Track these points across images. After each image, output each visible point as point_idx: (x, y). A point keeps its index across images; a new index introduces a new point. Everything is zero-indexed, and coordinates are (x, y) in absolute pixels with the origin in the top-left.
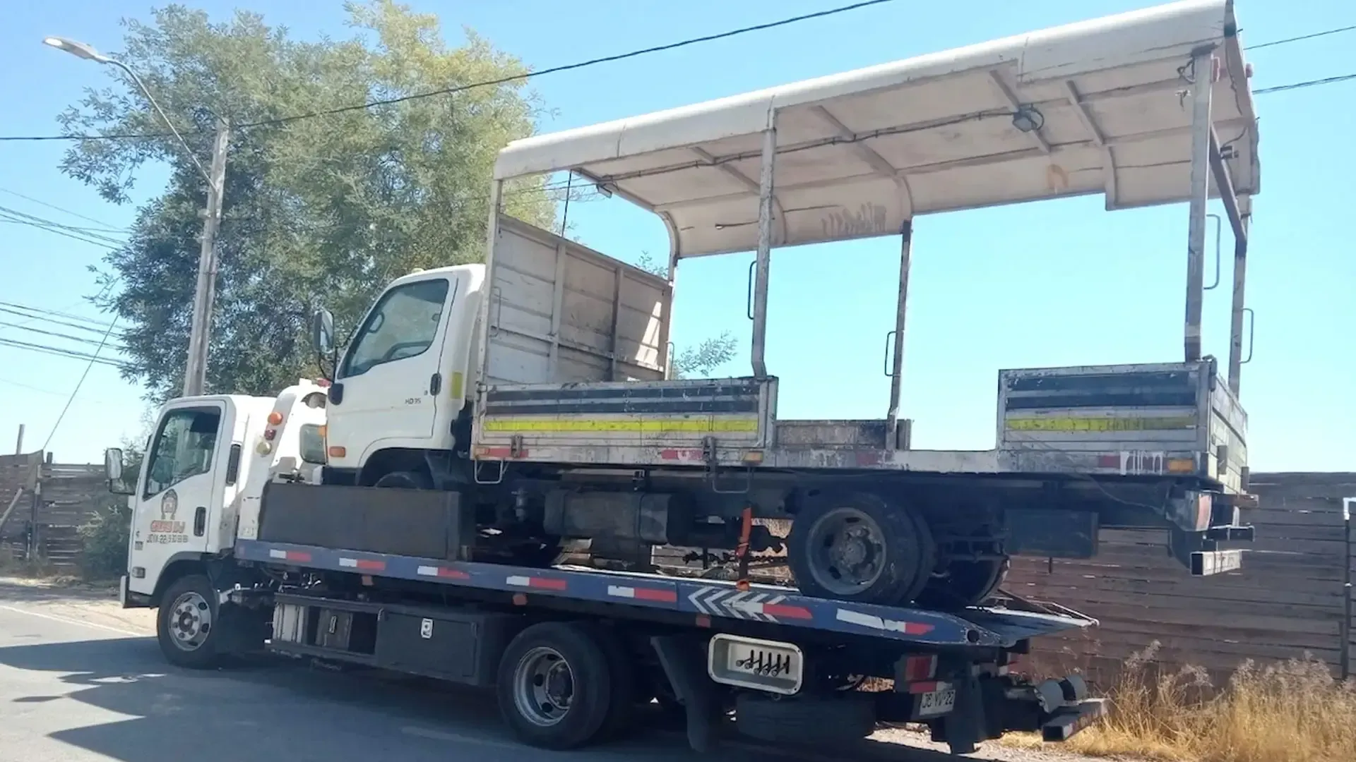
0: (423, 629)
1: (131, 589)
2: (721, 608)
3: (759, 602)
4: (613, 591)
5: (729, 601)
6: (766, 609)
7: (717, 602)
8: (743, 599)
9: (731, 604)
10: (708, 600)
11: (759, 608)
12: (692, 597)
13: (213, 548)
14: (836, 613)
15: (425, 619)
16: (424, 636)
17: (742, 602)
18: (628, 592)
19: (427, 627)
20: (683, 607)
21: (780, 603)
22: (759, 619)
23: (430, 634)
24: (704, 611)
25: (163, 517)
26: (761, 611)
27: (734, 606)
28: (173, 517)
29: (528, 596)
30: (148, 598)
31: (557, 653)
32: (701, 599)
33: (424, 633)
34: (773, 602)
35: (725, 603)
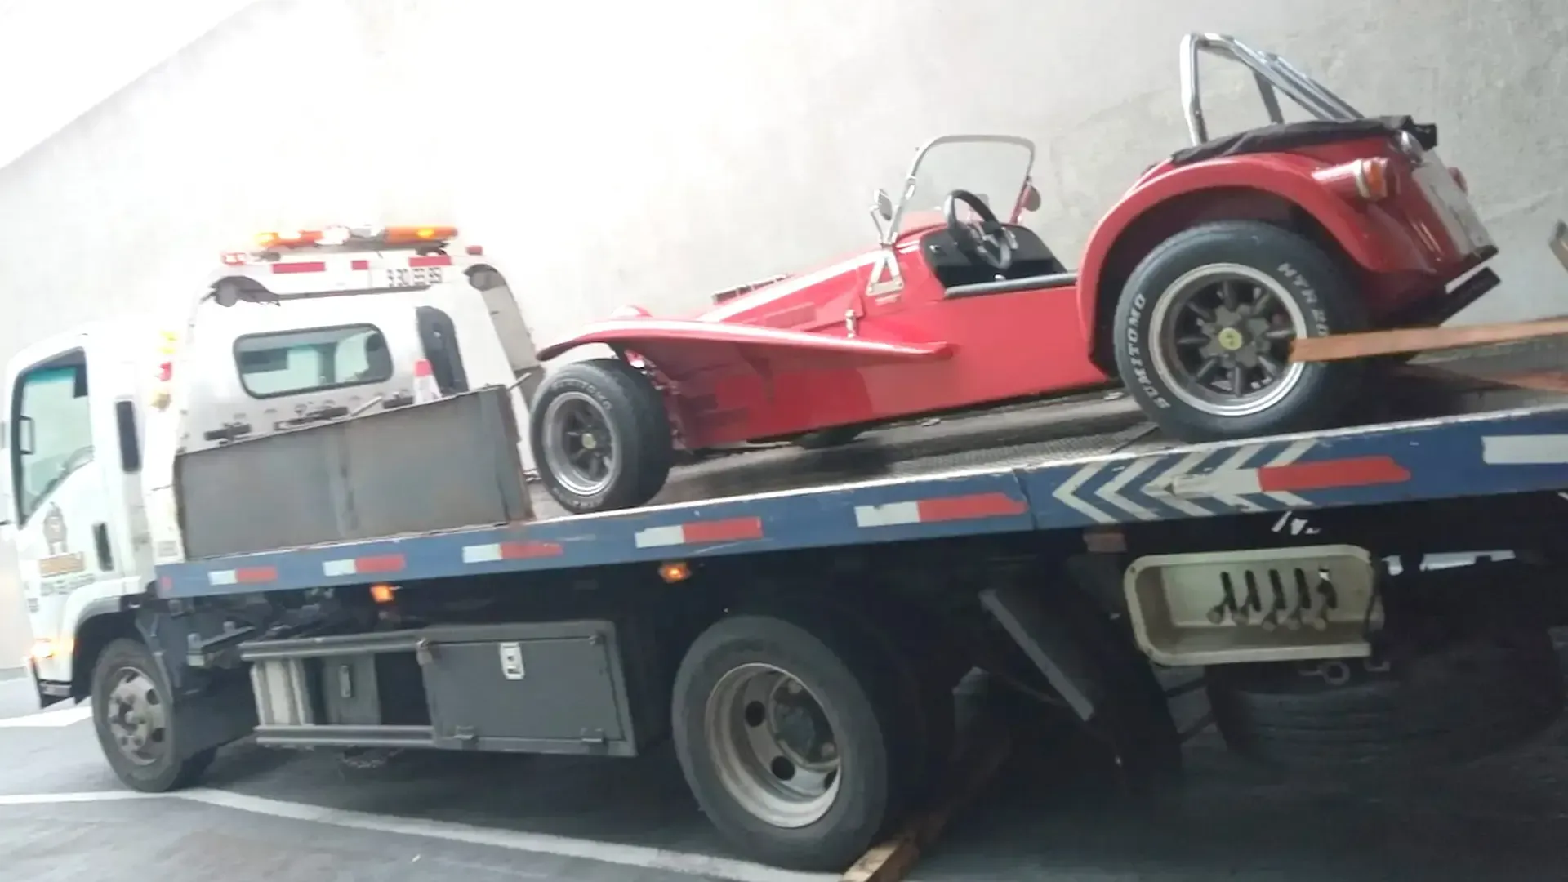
0: (507, 665)
1: (44, 675)
2: (1148, 502)
3: (1248, 465)
4: (867, 517)
5: (1162, 480)
6: (1272, 479)
7: (1131, 491)
8: (1198, 470)
9: (1169, 488)
10: (1108, 491)
11: (1251, 482)
12: (1064, 493)
13: (134, 585)
14: (1480, 448)
15: (503, 644)
16: (511, 676)
17: (1197, 477)
18: (905, 513)
19: (511, 657)
20: (1050, 522)
21: (1305, 458)
22: (1254, 508)
23: (521, 669)
24: (1102, 518)
25: (52, 551)
26: (1256, 488)
27: (1177, 491)
28: (64, 549)
29: (692, 563)
30: (67, 687)
31: (776, 668)
32: (1086, 492)
33: (511, 671)
34: (1284, 460)
35: (1155, 488)
